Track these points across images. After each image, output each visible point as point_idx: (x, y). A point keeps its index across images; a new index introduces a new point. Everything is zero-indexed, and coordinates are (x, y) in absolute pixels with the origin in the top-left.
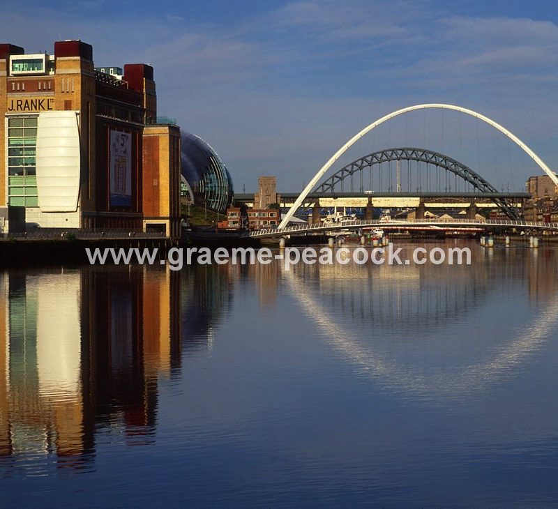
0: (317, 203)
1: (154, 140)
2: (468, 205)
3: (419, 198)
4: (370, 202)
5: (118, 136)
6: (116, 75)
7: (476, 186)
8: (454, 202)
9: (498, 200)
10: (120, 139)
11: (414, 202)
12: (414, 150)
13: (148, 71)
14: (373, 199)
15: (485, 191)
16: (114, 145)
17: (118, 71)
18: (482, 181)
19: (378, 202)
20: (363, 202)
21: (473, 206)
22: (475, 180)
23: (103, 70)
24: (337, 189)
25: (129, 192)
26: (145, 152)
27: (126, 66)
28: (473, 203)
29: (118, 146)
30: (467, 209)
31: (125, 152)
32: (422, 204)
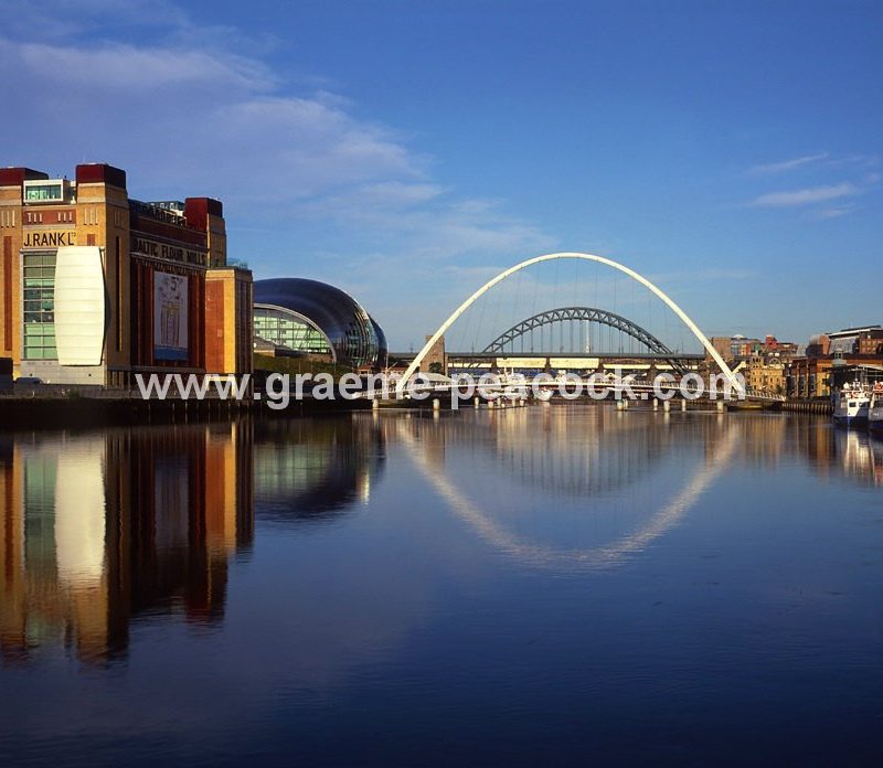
0: (495, 364)
1: (219, 285)
2: (648, 367)
3: (597, 360)
4: (548, 363)
5: (166, 279)
6: (176, 211)
7: (650, 347)
8: (634, 363)
9: (672, 361)
10: (169, 282)
11: (594, 363)
12: (586, 310)
13: (215, 208)
14: (551, 360)
15: (659, 352)
16: (161, 289)
17: (180, 205)
18: (657, 342)
19: (555, 363)
20: (541, 363)
21: (653, 368)
22: (650, 341)
23: (162, 206)
24: (507, 349)
25: (183, 343)
26: (208, 299)
27: (187, 200)
28: (653, 365)
29: (167, 290)
30: (647, 371)
31: (178, 298)
32: (601, 365)
